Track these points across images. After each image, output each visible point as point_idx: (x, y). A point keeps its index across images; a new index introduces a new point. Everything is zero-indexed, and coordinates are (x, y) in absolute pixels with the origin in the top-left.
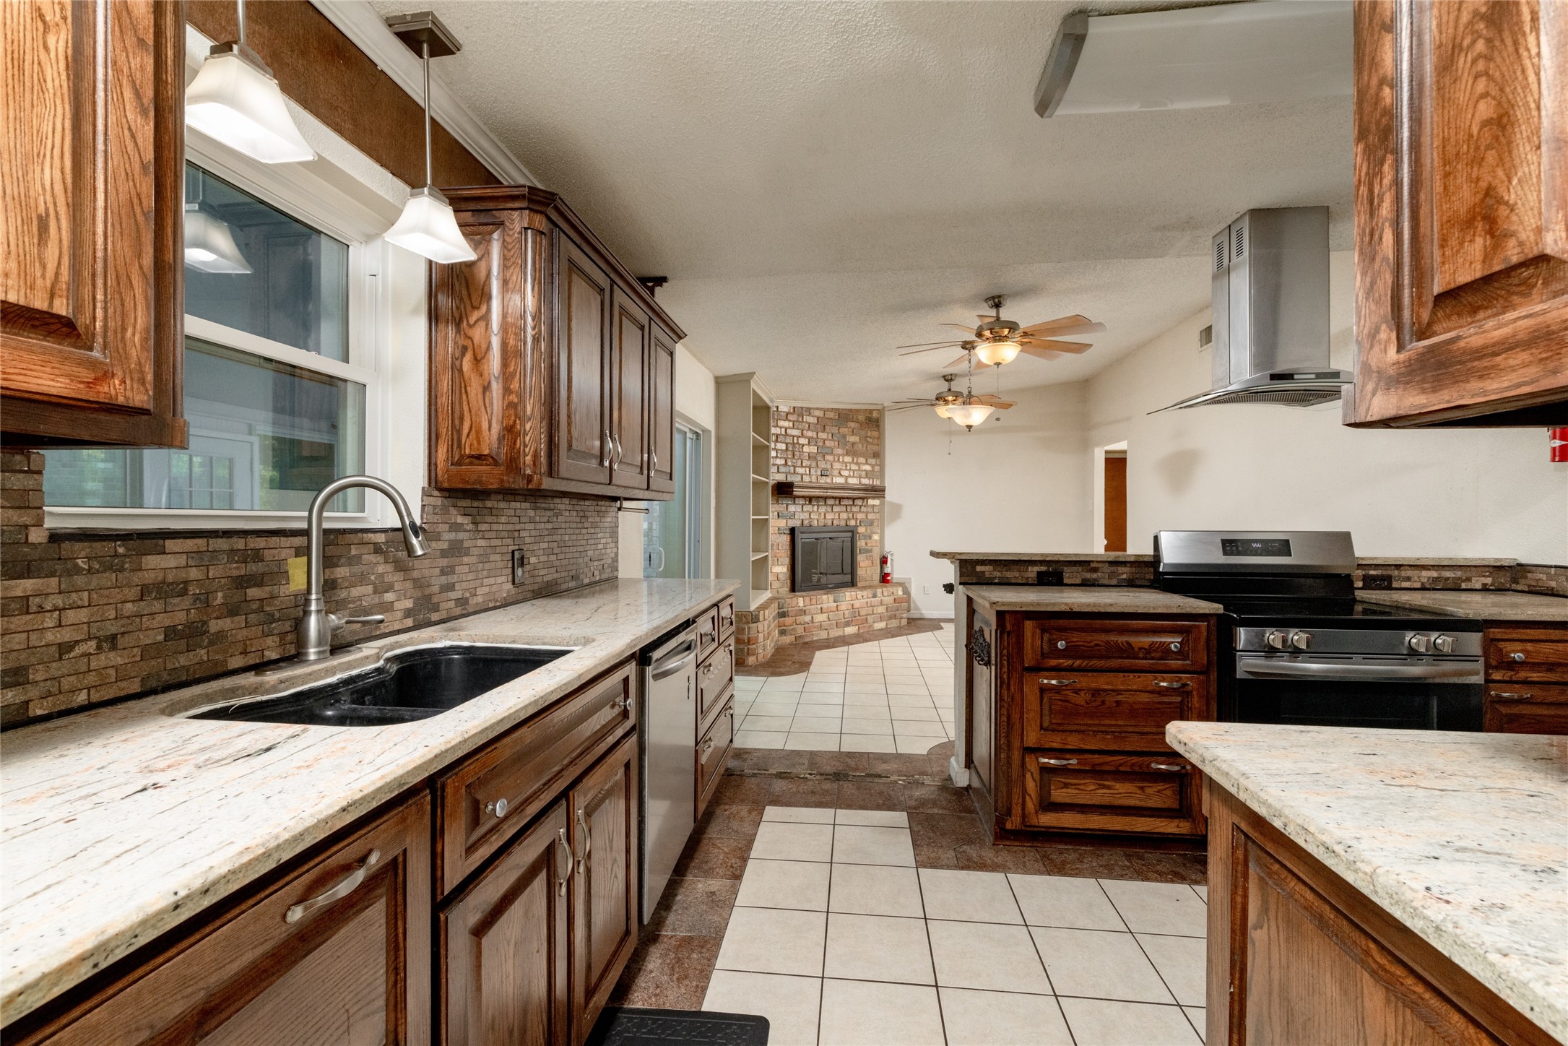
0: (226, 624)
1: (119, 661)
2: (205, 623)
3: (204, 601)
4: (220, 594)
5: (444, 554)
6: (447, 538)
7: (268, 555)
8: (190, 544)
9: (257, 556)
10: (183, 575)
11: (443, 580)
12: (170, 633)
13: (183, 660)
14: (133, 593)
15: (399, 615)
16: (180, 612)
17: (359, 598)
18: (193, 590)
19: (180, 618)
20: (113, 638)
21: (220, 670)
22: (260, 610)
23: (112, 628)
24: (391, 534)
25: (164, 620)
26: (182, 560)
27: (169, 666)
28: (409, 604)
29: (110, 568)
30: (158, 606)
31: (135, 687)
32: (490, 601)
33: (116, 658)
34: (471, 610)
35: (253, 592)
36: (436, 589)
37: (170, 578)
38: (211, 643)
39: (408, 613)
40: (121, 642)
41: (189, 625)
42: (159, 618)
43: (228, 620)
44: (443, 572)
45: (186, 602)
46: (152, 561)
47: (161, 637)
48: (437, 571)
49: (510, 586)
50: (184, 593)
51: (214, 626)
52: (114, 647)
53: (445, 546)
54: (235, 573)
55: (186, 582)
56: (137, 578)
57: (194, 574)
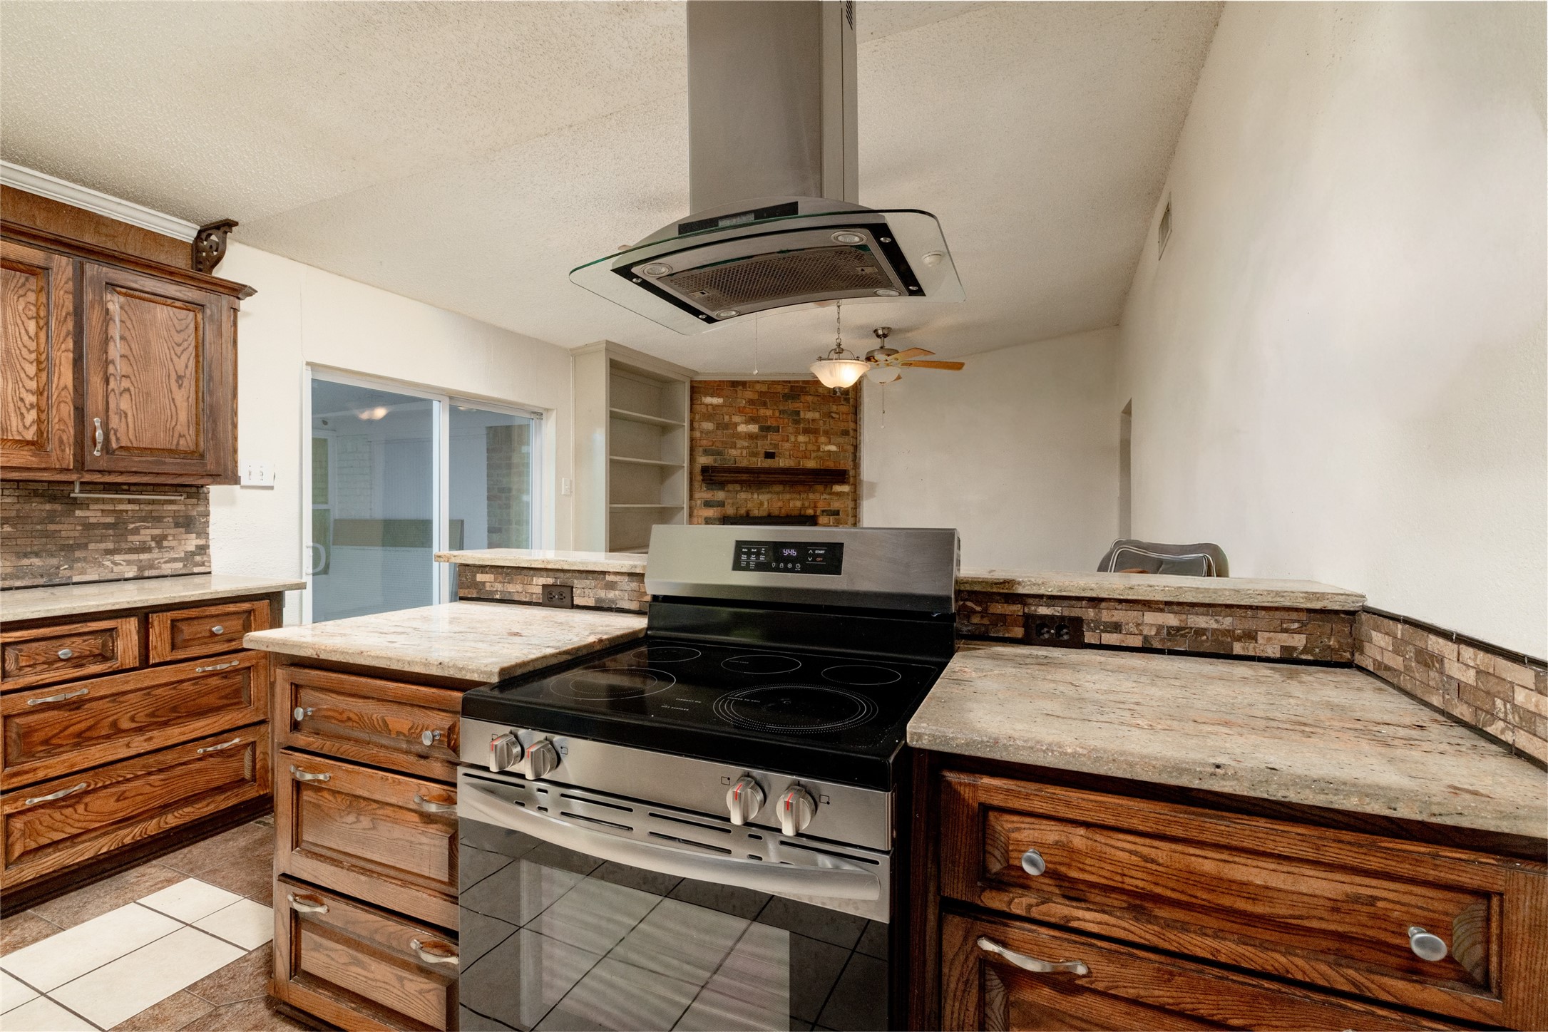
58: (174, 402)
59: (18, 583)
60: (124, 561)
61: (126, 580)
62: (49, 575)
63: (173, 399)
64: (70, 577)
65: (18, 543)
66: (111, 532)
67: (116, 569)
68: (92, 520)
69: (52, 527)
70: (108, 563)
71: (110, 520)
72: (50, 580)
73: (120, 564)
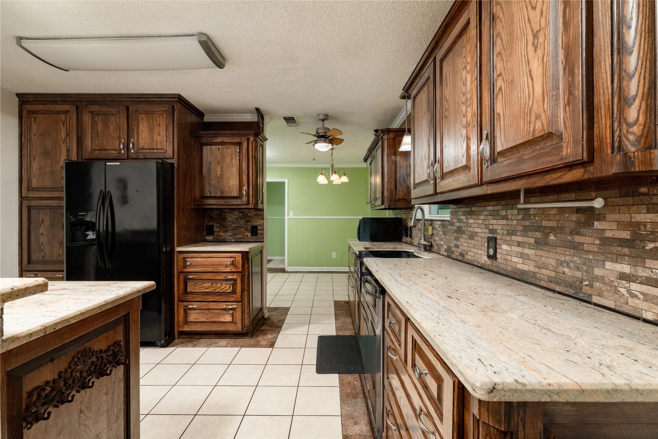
6: (456, 225)
34: (465, 261)
36: (453, 245)
44: (455, 240)
49: (486, 258)
53: (456, 228)
58: (531, 75)
59: (558, 289)
60: (642, 293)
61: (646, 321)
62: (576, 288)
63: (530, 71)
64: (590, 296)
65: (558, 251)
66: (626, 250)
67: (631, 301)
68: (608, 234)
69: (578, 239)
70: (623, 291)
71: (625, 235)
72: (577, 293)
73: (636, 296)
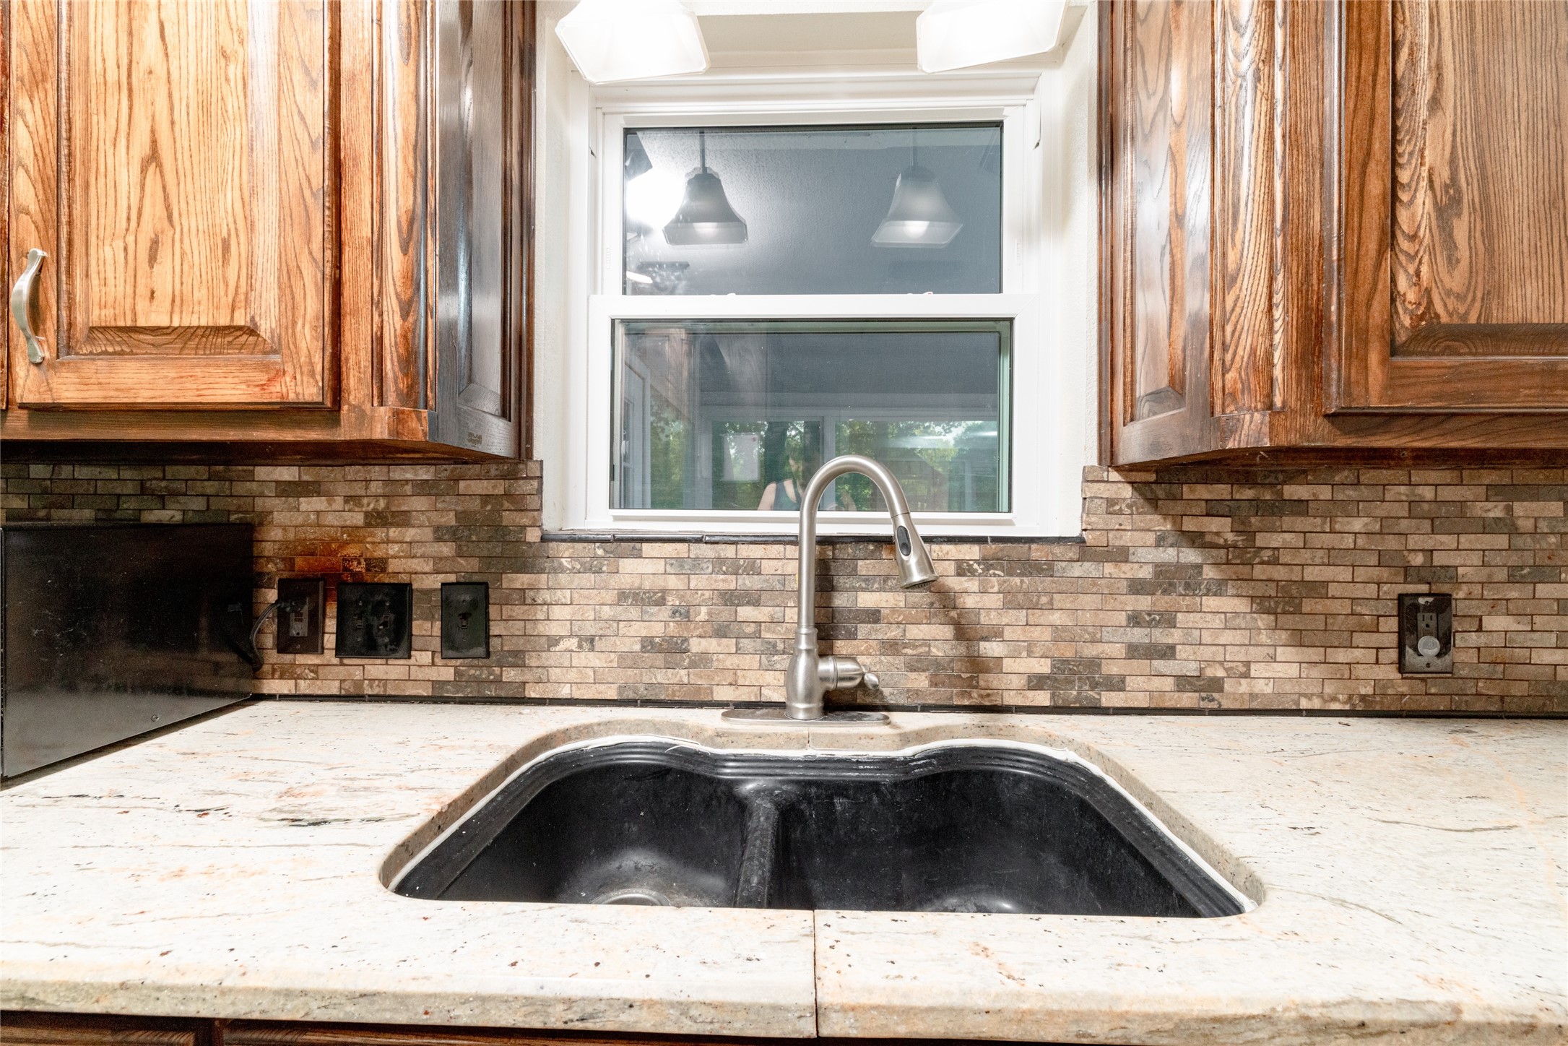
0: (711, 645)
1: (597, 663)
2: (686, 640)
3: (683, 614)
4: (704, 610)
5: (1137, 587)
6: (1150, 558)
7: (767, 567)
8: (669, 549)
9: (752, 567)
10: (660, 583)
11: (1139, 635)
12: (648, 644)
13: (661, 677)
14: (611, 596)
15: (1018, 682)
16: (658, 625)
17: (926, 643)
18: (672, 600)
19: (657, 630)
20: (591, 640)
21: (703, 698)
22: (757, 635)
23: (590, 629)
24: (992, 548)
25: (641, 630)
26: (660, 566)
27: (646, 680)
28: (1044, 667)
29: (589, 569)
30: (634, 613)
31: (612, 694)
32: (1309, 697)
33: (594, 660)
34: (1226, 704)
35: (746, 612)
36: (1118, 650)
37: (647, 586)
38: (693, 665)
39: (1037, 682)
40: (599, 644)
41: (668, 639)
42: (636, 625)
43: (714, 641)
44: (1135, 620)
45: (664, 613)
46: (627, 565)
47: (637, 647)
48: (1122, 618)
49: (1391, 673)
50: (661, 602)
51: (696, 645)
52: (592, 649)
53: (1146, 573)
54: (722, 586)
55: (664, 591)
56: (615, 581)
57: (673, 582)
